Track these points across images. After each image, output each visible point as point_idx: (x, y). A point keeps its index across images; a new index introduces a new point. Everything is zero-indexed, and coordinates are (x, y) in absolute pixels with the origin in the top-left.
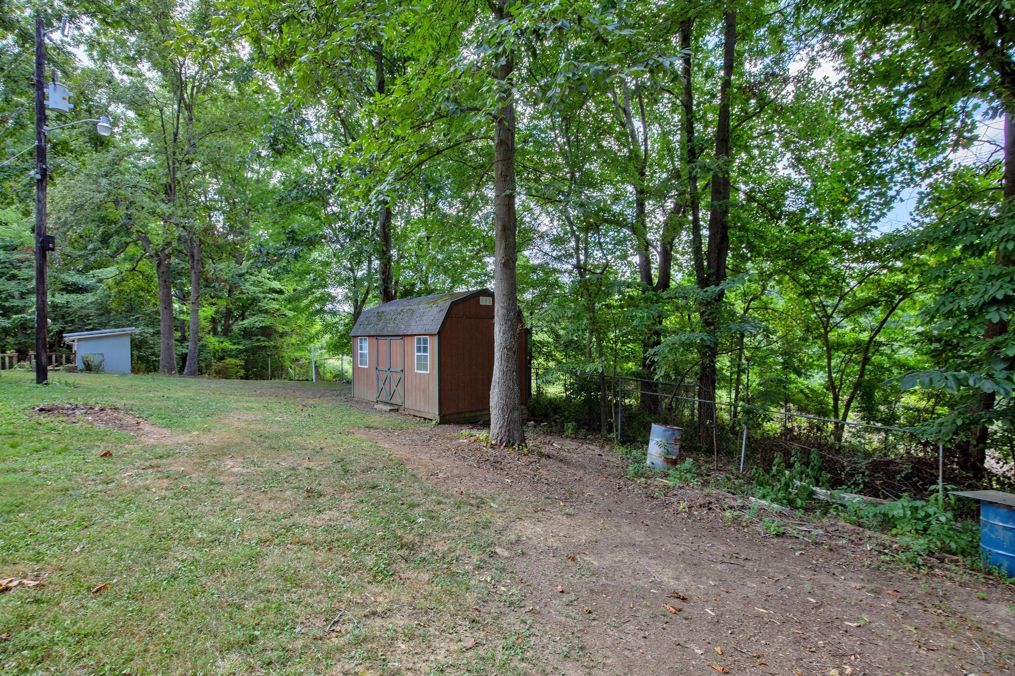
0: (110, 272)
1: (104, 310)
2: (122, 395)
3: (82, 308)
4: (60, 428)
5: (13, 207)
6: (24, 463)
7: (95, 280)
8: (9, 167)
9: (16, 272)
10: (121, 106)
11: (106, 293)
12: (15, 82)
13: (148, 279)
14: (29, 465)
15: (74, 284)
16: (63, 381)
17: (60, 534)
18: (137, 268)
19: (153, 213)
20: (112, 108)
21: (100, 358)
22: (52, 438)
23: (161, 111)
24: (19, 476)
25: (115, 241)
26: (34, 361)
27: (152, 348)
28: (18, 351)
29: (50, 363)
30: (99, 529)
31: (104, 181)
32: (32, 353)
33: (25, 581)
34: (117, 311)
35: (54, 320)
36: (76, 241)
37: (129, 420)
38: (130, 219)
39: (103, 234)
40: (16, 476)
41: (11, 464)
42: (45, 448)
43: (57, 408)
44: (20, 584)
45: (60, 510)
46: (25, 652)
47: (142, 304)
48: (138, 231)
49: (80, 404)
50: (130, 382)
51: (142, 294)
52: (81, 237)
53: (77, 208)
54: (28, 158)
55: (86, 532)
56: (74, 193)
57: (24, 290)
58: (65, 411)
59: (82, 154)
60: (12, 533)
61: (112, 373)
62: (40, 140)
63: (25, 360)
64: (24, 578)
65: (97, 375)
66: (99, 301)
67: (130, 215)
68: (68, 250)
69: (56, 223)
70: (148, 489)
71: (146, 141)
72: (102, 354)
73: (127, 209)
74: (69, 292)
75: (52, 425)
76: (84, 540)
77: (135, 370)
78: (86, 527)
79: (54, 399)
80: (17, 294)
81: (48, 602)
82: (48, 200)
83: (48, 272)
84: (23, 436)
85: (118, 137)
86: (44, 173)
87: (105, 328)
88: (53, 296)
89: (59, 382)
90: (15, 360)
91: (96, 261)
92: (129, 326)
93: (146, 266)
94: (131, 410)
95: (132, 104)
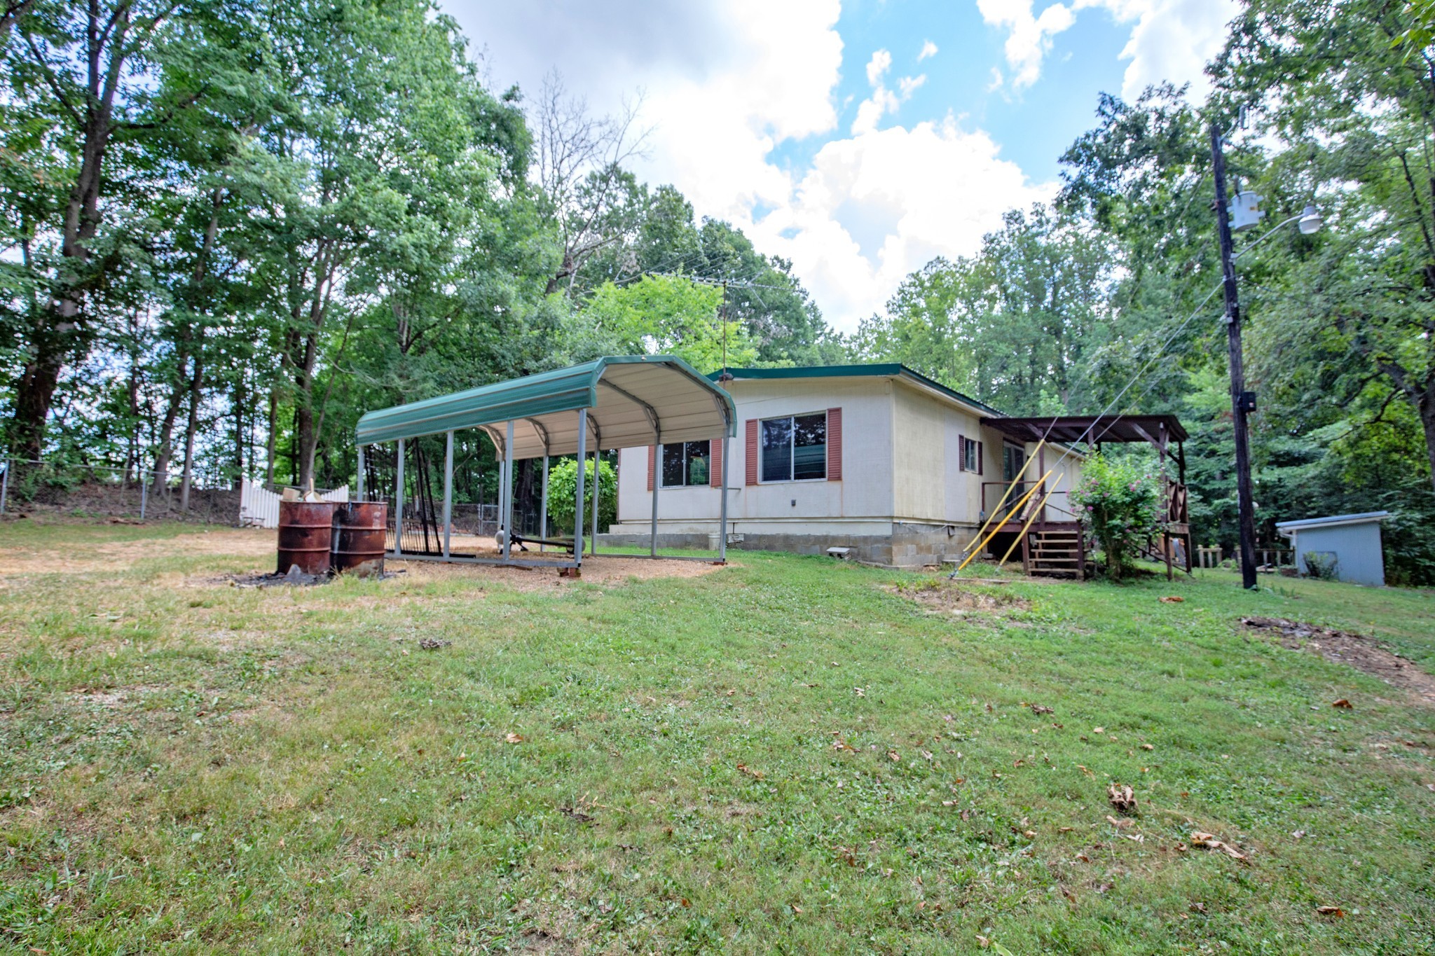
0: (1339, 430)
1: (1333, 486)
2: (1368, 616)
3: (1300, 486)
4: (1274, 652)
5: (1206, 367)
6: (1229, 689)
7: (1315, 445)
8: (1199, 320)
9: (1214, 446)
10: (1333, 181)
11: (1335, 461)
12: (1197, 217)
13: (1406, 431)
14: (1234, 693)
15: (1288, 453)
16: (1277, 588)
17: (1272, 802)
18: (1384, 417)
19: (1405, 323)
20: (1321, 191)
21: (1331, 559)
22: (1263, 664)
23: (1403, 156)
24: (1222, 705)
25: (1342, 383)
26: (1240, 558)
27: (1421, 545)
28: (1222, 545)
29: (1261, 563)
30: (1330, 817)
31: (1317, 299)
32: (1238, 548)
33: (1225, 846)
34: (1354, 487)
35: (1262, 504)
36: (1284, 393)
37: (1379, 657)
38: (1364, 343)
39: (1323, 374)
40: (1219, 704)
41: (1212, 687)
42: (1255, 676)
43: (1270, 624)
44: (1220, 846)
45: (1273, 766)
46: (1224, 943)
47: (1398, 473)
48: (1380, 359)
49: (1302, 622)
50: (1382, 598)
51: (1396, 456)
52: (1292, 386)
53: (1281, 348)
54: (1218, 301)
55: (1312, 814)
56: (1276, 329)
57: (1225, 468)
58: (1280, 630)
59: (1284, 272)
60: (1213, 776)
61: (1352, 581)
62: (1228, 274)
63: (1230, 557)
64: (1226, 842)
65: (1327, 584)
66: (1325, 474)
67: (1364, 337)
68: (1276, 407)
69: (1256, 374)
70: (1419, 782)
71: (1380, 216)
72: (1334, 553)
73: (1359, 328)
74: (1281, 465)
75: (1262, 646)
76: (1306, 824)
77: (1391, 580)
78: (1310, 806)
79: (1266, 611)
80: (1217, 474)
81: (1254, 891)
82: (1245, 346)
83: (1251, 441)
84: (1227, 653)
85: (1334, 229)
86: (1235, 313)
87: (1337, 514)
88: (1260, 472)
89: (1273, 588)
90: (1219, 557)
91: (1315, 417)
92: (1376, 509)
93: (1399, 410)
94: (1385, 642)
95: (1350, 170)
